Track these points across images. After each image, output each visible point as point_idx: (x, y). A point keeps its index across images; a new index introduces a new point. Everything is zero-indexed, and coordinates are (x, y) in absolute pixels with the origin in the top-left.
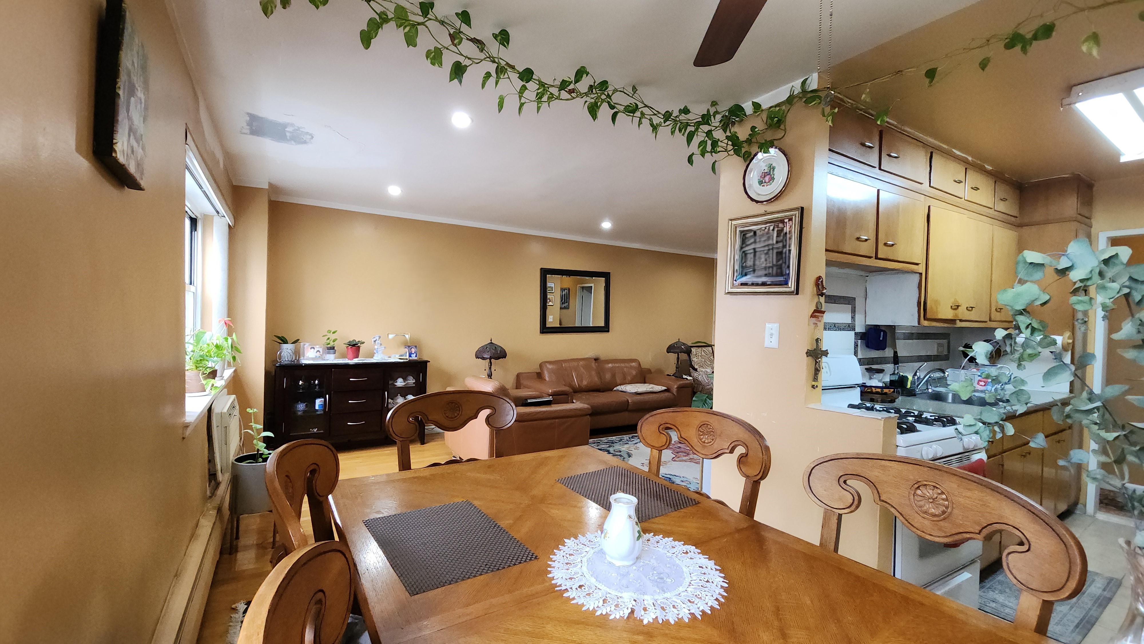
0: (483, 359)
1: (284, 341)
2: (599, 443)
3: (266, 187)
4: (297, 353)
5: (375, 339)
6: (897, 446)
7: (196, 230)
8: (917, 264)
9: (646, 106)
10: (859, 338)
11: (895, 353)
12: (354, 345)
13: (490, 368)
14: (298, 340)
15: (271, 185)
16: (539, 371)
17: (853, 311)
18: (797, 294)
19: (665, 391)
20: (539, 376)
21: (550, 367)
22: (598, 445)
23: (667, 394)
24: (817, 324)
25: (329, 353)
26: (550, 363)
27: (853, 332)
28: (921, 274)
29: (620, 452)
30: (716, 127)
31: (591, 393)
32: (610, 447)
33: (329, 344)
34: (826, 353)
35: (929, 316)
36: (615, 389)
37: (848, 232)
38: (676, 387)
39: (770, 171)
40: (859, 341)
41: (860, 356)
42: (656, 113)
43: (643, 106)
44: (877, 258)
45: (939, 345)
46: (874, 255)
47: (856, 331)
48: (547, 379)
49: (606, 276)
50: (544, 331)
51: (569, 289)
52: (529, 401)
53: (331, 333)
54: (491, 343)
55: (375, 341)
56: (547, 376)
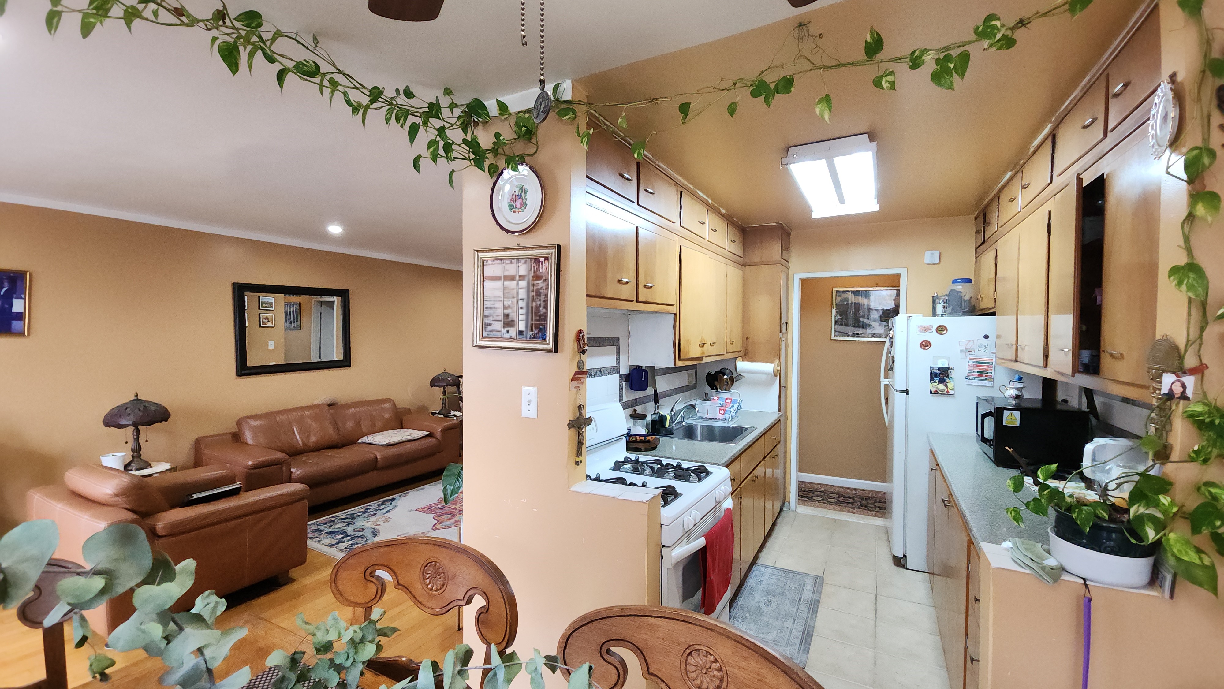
0: (120, 427)
2: (334, 521)
6: (662, 525)
8: (672, 305)
9: (340, 72)
10: (624, 380)
11: (656, 391)
13: (137, 437)
16: (237, 430)
17: (618, 353)
18: (556, 351)
19: (427, 436)
20: (237, 437)
21: (255, 423)
22: (331, 526)
23: (430, 440)
24: (579, 387)
26: (256, 417)
27: (618, 375)
28: (675, 314)
29: (363, 529)
30: (452, 125)
31: (321, 452)
32: (348, 525)
34: (589, 421)
35: (682, 357)
36: (360, 441)
37: (609, 274)
38: (440, 430)
39: (521, 194)
40: (624, 383)
41: (625, 399)
42: (358, 86)
43: (335, 70)
44: (637, 301)
45: (689, 376)
46: (635, 299)
47: (621, 374)
48: (250, 441)
49: (344, 294)
50: (243, 372)
51: (300, 304)
52: (195, 496)
54: (137, 399)
56: (249, 438)
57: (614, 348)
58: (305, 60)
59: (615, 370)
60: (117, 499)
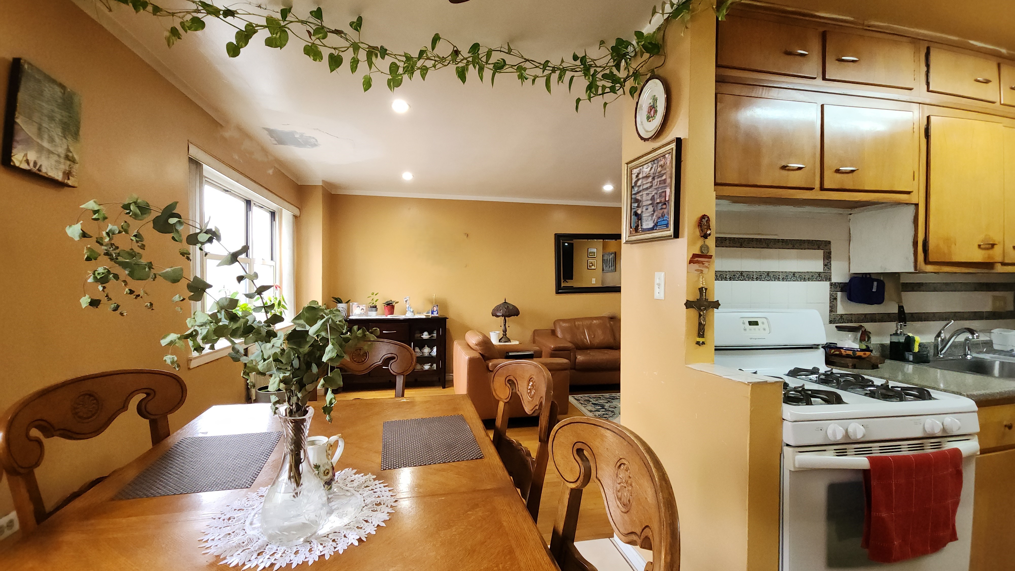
0: (497, 316)
1: (339, 301)
2: (600, 398)
3: (321, 184)
4: (349, 311)
5: (406, 300)
6: (783, 419)
7: (274, 220)
8: (909, 193)
9: (527, 60)
10: (839, 289)
11: (901, 308)
12: (388, 304)
13: (505, 325)
14: (350, 300)
15: (323, 181)
16: (553, 328)
17: (827, 257)
18: (677, 236)
20: (553, 332)
21: (564, 325)
22: (597, 400)
24: (702, 271)
25: (372, 311)
26: (564, 321)
27: (828, 283)
28: (917, 205)
29: (616, 407)
31: (603, 351)
32: (607, 403)
33: (373, 303)
34: (716, 305)
35: (931, 258)
37: (765, 161)
39: (654, 104)
40: (839, 294)
41: (841, 310)
42: (538, 65)
43: (524, 60)
44: (822, 189)
45: (995, 298)
46: (817, 185)
47: (834, 280)
50: (559, 291)
51: (615, 253)
52: (510, 354)
53: (374, 294)
54: (505, 302)
55: (406, 301)
56: (559, 334)
57: (820, 253)
58: (498, 60)
59: (824, 276)
60: (476, 347)
